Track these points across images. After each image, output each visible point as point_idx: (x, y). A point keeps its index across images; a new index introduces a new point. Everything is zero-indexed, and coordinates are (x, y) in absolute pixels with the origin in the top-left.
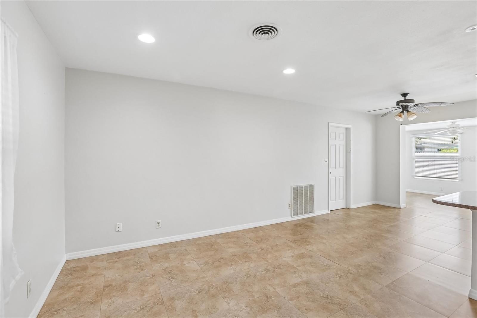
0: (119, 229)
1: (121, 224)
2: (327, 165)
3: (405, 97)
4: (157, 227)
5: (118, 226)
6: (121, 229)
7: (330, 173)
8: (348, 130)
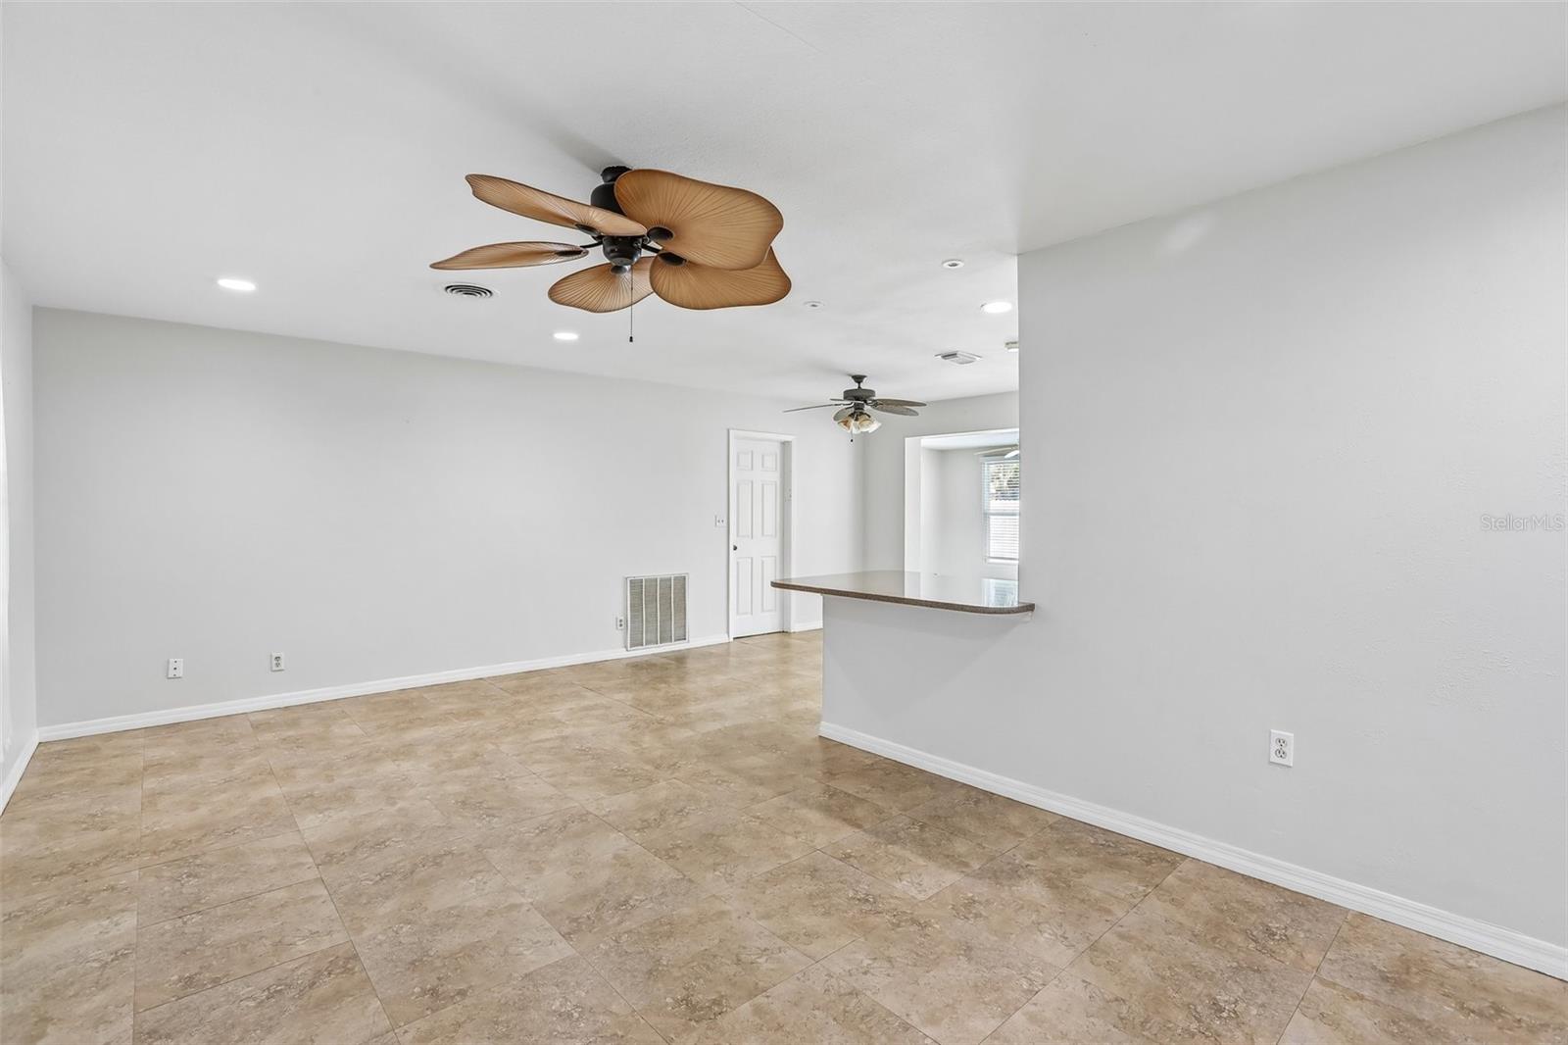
0: (176, 673)
1: (180, 660)
2: (726, 529)
3: (859, 383)
4: (275, 668)
5: (171, 667)
6: (180, 673)
7: (732, 548)
8: (785, 446)
